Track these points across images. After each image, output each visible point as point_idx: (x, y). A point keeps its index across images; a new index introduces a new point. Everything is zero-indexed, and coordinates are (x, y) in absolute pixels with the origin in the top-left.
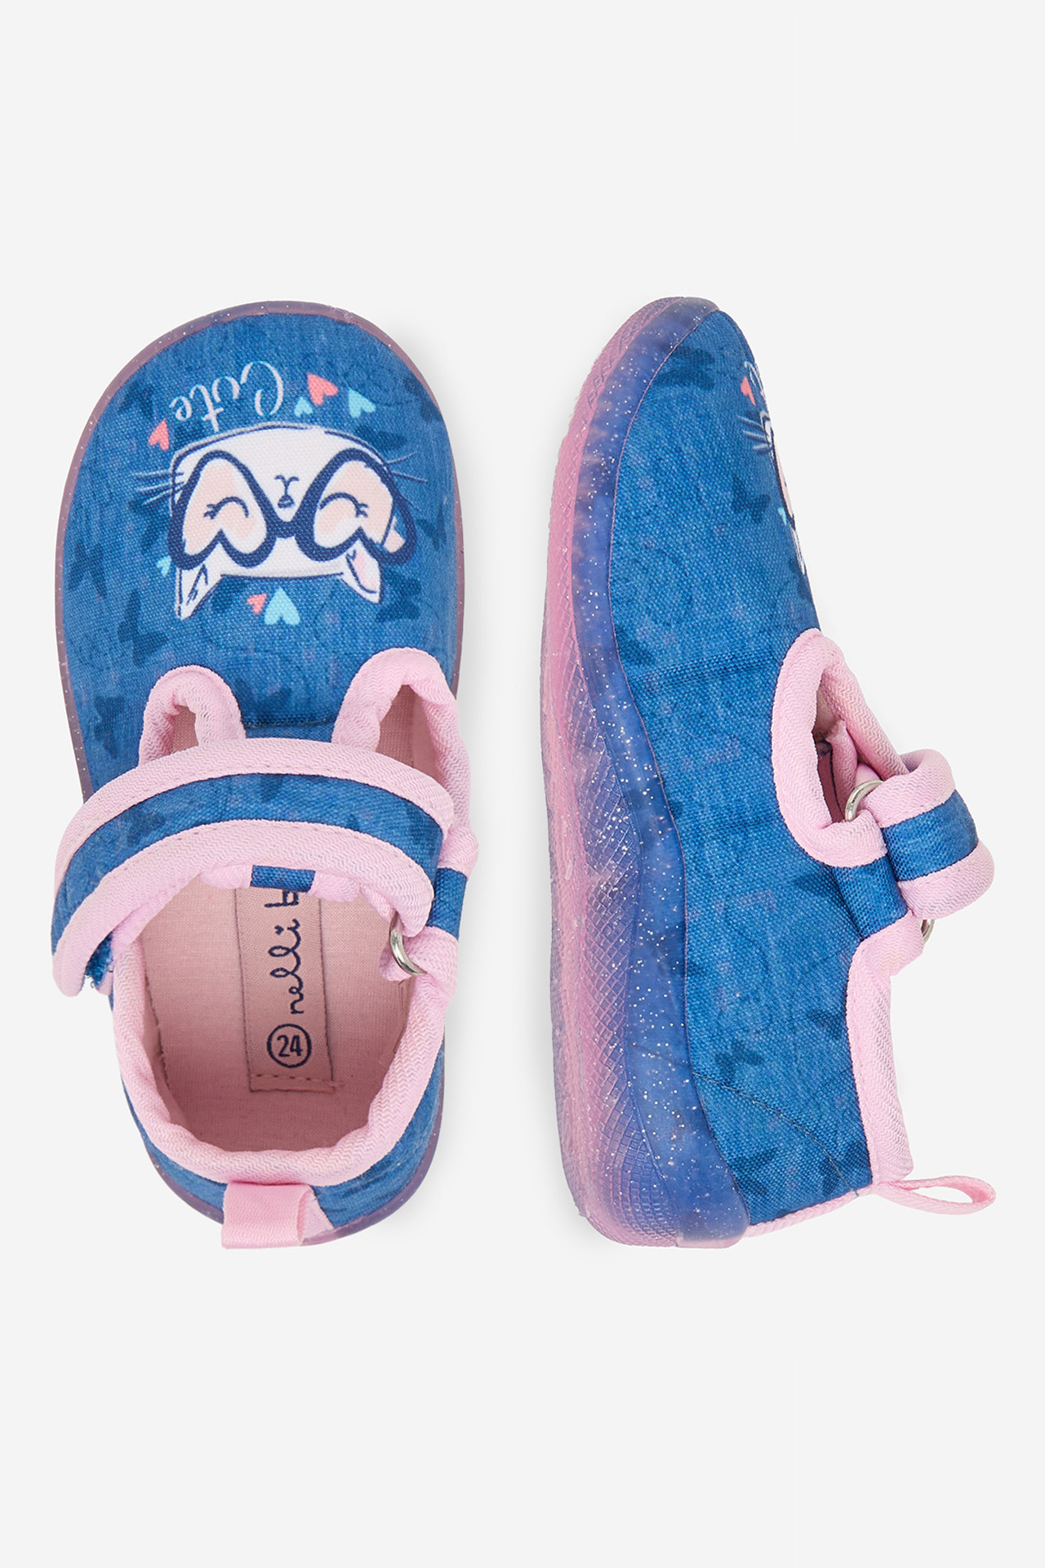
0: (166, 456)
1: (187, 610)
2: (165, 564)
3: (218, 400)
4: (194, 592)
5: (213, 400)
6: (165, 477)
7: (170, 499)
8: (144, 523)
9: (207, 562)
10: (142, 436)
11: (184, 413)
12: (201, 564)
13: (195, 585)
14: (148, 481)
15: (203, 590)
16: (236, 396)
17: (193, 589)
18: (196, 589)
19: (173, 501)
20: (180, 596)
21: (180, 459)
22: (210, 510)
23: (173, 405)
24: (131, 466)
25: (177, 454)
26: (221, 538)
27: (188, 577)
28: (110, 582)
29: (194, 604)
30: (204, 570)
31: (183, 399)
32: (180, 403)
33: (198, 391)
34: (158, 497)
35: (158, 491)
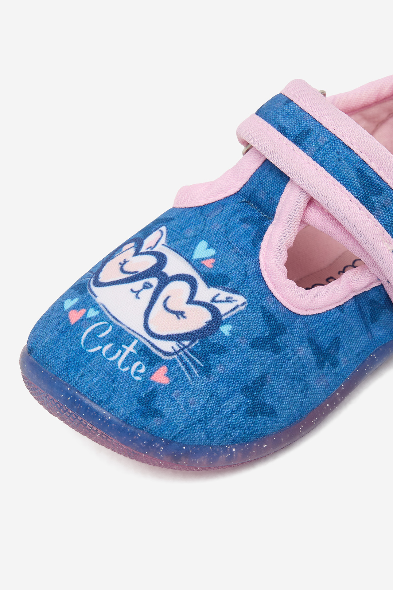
0: (170, 364)
1: (240, 299)
2: (226, 329)
3: (119, 352)
4: (228, 300)
5: (122, 354)
6: (181, 358)
7: (190, 347)
8: (214, 358)
9: (208, 300)
10: (169, 389)
11: (139, 367)
12: (211, 303)
13: (223, 302)
14: (189, 369)
15: (224, 295)
16: (110, 345)
17: (226, 302)
18: (225, 299)
19: (189, 345)
20: (234, 309)
21: (166, 353)
22: (180, 316)
23: (138, 378)
24: (188, 388)
25: (164, 357)
26: (190, 301)
27: (223, 308)
28: (256, 372)
29: (235, 297)
30: (213, 300)
31: (132, 372)
32: (136, 374)
33: (123, 366)
34: (195, 358)
35: (191, 360)
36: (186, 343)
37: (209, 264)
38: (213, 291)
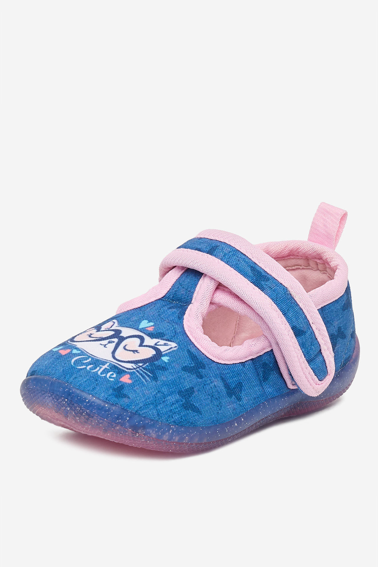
0: (131, 374)
1: (173, 345)
2: (165, 359)
3: (98, 368)
4: (165, 345)
5: (100, 369)
7: (143, 367)
8: (159, 373)
9: (153, 345)
10: (132, 386)
11: (112, 374)
12: (155, 346)
13: (162, 345)
14: (143, 377)
15: (162, 342)
16: (92, 366)
17: (164, 345)
18: (163, 344)
19: (142, 365)
20: (170, 349)
21: (128, 369)
22: (135, 352)
23: (112, 379)
24: (144, 385)
25: (127, 370)
26: (141, 345)
27: (163, 349)
29: (169, 343)
30: (156, 344)
31: (108, 377)
32: (110, 377)
33: (101, 374)
34: (147, 372)
35: (144, 372)
36: (141, 364)
37: (151, 329)
38: (155, 341)
